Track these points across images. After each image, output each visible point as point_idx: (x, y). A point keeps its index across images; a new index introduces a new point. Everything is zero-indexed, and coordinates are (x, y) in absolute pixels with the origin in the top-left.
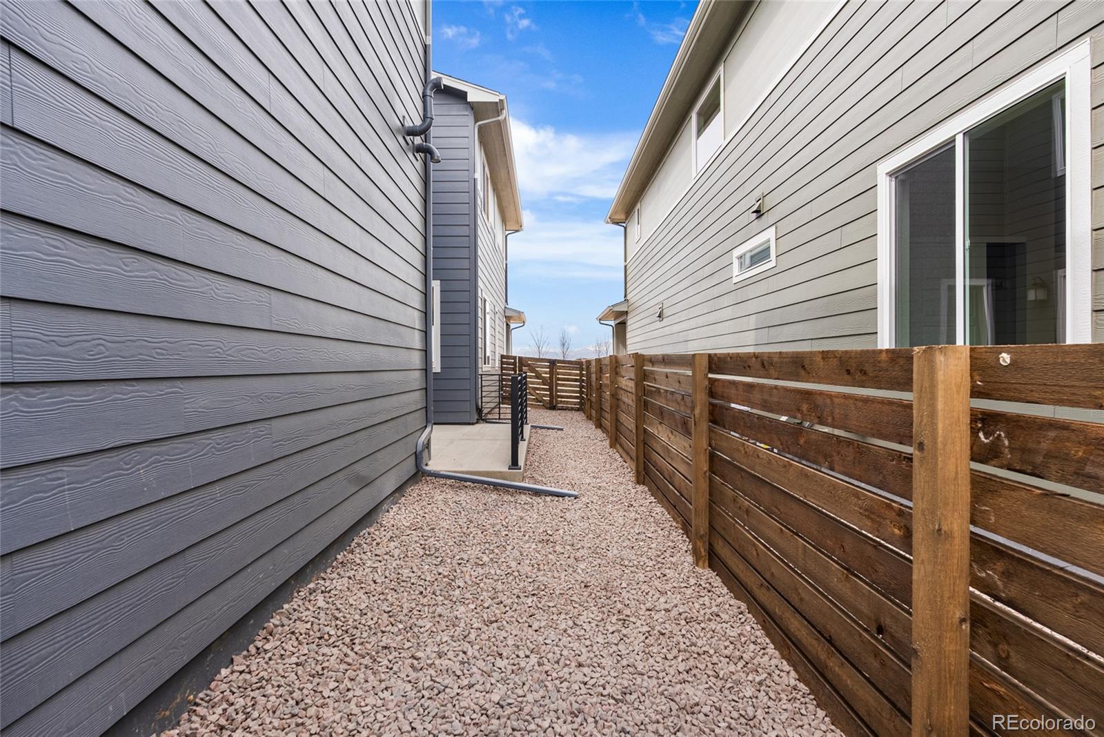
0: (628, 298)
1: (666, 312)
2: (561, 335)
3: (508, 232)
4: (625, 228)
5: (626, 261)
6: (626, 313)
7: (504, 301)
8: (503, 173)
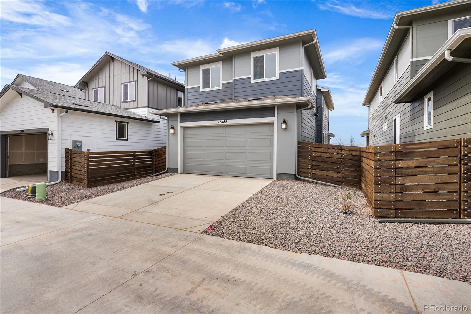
0: (370, 129)
1: (376, 136)
2: (351, 138)
3: (329, 110)
4: (369, 107)
5: (369, 117)
6: (369, 134)
7: (328, 131)
8: (328, 100)
